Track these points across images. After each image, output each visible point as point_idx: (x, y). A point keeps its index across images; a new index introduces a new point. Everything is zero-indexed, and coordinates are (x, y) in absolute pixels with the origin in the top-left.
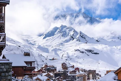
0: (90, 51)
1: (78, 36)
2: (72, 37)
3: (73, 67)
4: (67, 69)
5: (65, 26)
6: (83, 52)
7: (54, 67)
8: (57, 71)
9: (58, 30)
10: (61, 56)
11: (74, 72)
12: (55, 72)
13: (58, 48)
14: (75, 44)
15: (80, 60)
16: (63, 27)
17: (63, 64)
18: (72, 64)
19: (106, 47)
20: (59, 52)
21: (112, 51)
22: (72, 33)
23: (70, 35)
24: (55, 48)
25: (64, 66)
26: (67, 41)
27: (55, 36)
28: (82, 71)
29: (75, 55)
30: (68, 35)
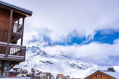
0: (48, 62)
1: (42, 53)
2: (38, 53)
3: (38, 71)
4: (34, 72)
5: (35, 47)
6: (44, 63)
7: (26, 71)
8: (28, 73)
9: (30, 49)
10: (31, 64)
11: (39, 74)
12: (27, 74)
13: (29, 59)
14: (40, 57)
15: (42, 67)
16: (33, 47)
17: (32, 69)
18: (38, 69)
19: (57, 60)
20: (30, 62)
21: (60, 63)
22: (38, 51)
23: (37, 52)
24: (27, 59)
25: (33, 70)
26: (35, 55)
27: (28, 52)
28: (43, 74)
29: (40, 64)
30: (36, 52)
